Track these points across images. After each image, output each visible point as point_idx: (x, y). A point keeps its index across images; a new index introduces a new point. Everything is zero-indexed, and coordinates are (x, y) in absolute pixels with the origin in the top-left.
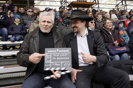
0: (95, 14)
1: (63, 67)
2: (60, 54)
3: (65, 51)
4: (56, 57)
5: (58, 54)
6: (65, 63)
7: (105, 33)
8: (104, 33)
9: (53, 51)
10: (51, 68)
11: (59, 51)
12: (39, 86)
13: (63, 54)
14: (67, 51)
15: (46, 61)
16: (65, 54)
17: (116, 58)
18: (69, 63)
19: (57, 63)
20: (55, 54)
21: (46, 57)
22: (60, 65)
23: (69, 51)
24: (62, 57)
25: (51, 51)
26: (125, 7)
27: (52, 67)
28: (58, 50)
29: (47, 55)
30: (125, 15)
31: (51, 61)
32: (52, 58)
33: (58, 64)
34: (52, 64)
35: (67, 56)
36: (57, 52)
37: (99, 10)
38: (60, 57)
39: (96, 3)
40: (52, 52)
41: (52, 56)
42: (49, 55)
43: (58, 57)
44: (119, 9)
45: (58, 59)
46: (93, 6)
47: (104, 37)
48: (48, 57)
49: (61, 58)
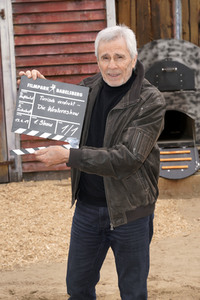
1: (59, 133)
2: (56, 99)
3: (73, 93)
4: (47, 104)
5: (51, 98)
6: (65, 124)
9: (41, 88)
10: (30, 131)
11: (58, 91)
13: (65, 100)
14: (78, 94)
16: (69, 101)
19: (47, 121)
20: (45, 97)
21: (22, 99)
22: (54, 126)
23: (81, 95)
24: (63, 107)
25: (35, 86)
28: (54, 87)
29: (24, 94)
31: (31, 111)
32: (36, 106)
33: (48, 124)
34: (33, 120)
35: (74, 109)
36: (52, 93)
38: (56, 106)
40: (38, 90)
41: (38, 101)
42: (28, 94)
43: (51, 105)
45: (50, 109)
48: (25, 100)
49: (59, 111)
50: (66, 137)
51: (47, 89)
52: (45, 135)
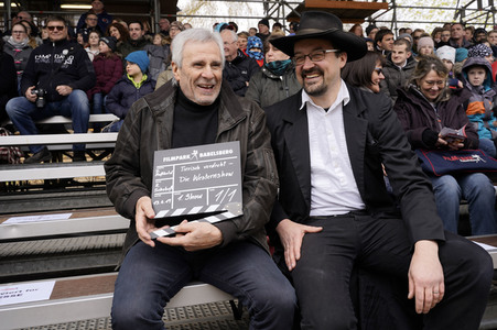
0: (381, 40)
1: (213, 202)
2: (201, 165)
3: (221, 153)
4: (190, 174)
5: (195, 165)
6: (219, 190)
7: (415, 101)
8: (410, 101)
9: (181, 158)
10: (174, 210)
11: (201, 155)
12: (173, 280)
13: (212, 163)
14: (227, 152)
15: (156, 190)
16: (218, 162)
17: (445, 187)
18: (232, 189)
19: (195, 193)
20: (187, 166)
21: (159, 177)
22: (204, 196)
23: (231, 151)
24: (211, 171)
25: (173, 159)
26: (488, 18)
27: (178, 205)
28: (195, 153)
29: (161, 171)
30: (487, 44)
31: (172, 187)
32: (177, 179)
33: (196, 197)
34: (176, 197)
35: (226, 169)
36: (194, 159)
37: (396, 29)
38: (203, 172)
39: (384, 6)
40: (178, 161)
41: (179, 173)
42: (166, 170)
43: (196, 173)
44: (465, 24)
45: (195, 178)
46: (373, 16)
47: (410, 115)
48: (163, 177)
49: (207, 177)
50: (222, 205)
51: (188, 157)
52: (195, 211)
